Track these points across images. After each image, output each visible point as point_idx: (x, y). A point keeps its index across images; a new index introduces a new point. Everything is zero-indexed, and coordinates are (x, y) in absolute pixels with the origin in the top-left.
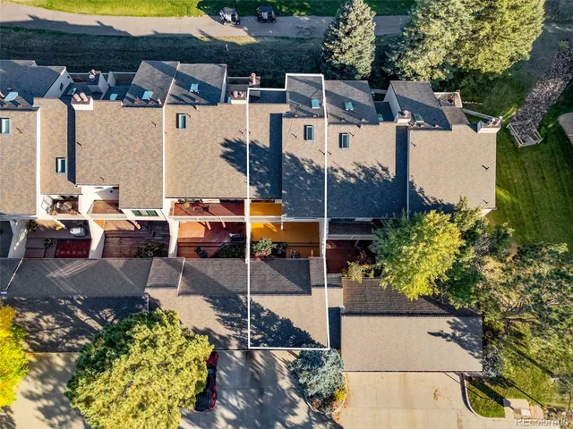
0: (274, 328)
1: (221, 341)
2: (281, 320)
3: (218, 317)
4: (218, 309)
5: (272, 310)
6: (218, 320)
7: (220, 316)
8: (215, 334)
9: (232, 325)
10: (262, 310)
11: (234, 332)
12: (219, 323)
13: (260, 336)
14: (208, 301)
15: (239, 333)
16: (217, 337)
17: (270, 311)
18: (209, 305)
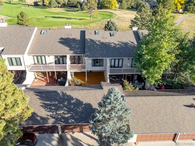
0: (80, 110)
1: (41, 121)
2: (85, 104)
3: (42, 104)
4: (43, 100)
5: (79, 98)
6: (42, 106)
7: (43, 103)
8: (37, 116)
9: (50, 108)
10: (72, 99)
11: (51, 113)
12: (42, 108)
13: (69, 115)
14: (37, 95)
15: (55, 113)
16: (39, 118)
17: (77, 99)
18: (38, 97)
